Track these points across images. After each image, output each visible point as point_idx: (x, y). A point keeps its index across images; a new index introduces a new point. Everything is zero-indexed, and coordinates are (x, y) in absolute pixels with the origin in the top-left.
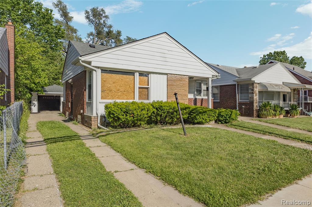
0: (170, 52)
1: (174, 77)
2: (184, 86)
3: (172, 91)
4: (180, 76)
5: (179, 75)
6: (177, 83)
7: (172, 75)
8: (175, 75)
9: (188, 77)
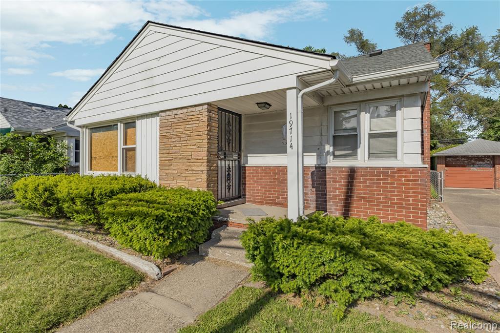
0: (162, 59)
1: (171, 117)
2: (195, 134)
3: (168, 151)
4: (185, 111)
5: (182, 108)
6: (178, 130)
7: (168, 113)
8: (175, 112)
9: (206, 107)
